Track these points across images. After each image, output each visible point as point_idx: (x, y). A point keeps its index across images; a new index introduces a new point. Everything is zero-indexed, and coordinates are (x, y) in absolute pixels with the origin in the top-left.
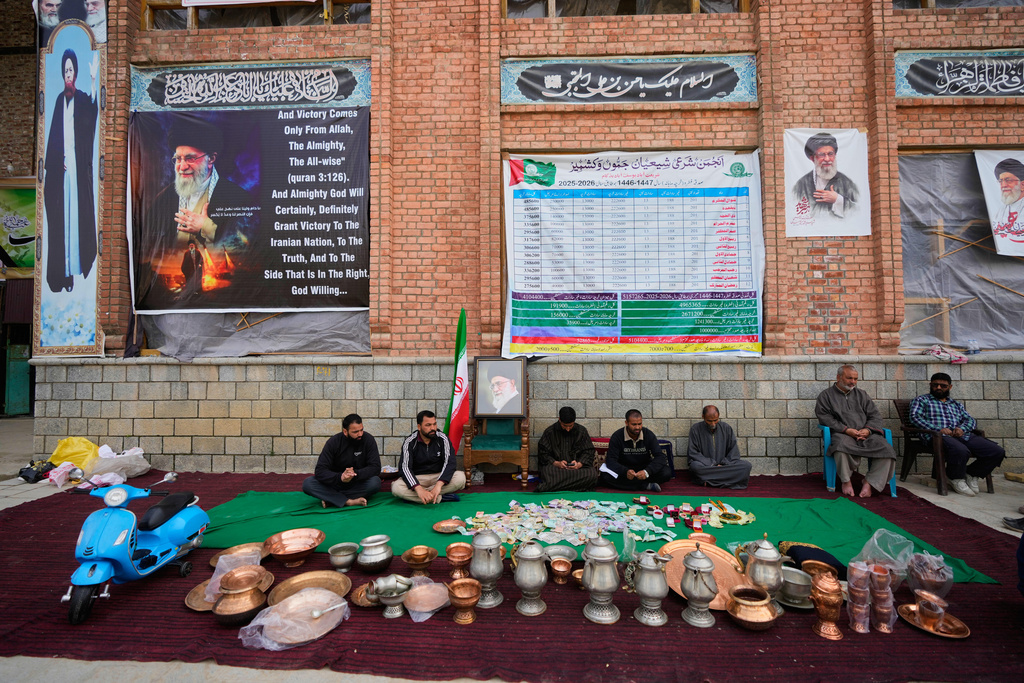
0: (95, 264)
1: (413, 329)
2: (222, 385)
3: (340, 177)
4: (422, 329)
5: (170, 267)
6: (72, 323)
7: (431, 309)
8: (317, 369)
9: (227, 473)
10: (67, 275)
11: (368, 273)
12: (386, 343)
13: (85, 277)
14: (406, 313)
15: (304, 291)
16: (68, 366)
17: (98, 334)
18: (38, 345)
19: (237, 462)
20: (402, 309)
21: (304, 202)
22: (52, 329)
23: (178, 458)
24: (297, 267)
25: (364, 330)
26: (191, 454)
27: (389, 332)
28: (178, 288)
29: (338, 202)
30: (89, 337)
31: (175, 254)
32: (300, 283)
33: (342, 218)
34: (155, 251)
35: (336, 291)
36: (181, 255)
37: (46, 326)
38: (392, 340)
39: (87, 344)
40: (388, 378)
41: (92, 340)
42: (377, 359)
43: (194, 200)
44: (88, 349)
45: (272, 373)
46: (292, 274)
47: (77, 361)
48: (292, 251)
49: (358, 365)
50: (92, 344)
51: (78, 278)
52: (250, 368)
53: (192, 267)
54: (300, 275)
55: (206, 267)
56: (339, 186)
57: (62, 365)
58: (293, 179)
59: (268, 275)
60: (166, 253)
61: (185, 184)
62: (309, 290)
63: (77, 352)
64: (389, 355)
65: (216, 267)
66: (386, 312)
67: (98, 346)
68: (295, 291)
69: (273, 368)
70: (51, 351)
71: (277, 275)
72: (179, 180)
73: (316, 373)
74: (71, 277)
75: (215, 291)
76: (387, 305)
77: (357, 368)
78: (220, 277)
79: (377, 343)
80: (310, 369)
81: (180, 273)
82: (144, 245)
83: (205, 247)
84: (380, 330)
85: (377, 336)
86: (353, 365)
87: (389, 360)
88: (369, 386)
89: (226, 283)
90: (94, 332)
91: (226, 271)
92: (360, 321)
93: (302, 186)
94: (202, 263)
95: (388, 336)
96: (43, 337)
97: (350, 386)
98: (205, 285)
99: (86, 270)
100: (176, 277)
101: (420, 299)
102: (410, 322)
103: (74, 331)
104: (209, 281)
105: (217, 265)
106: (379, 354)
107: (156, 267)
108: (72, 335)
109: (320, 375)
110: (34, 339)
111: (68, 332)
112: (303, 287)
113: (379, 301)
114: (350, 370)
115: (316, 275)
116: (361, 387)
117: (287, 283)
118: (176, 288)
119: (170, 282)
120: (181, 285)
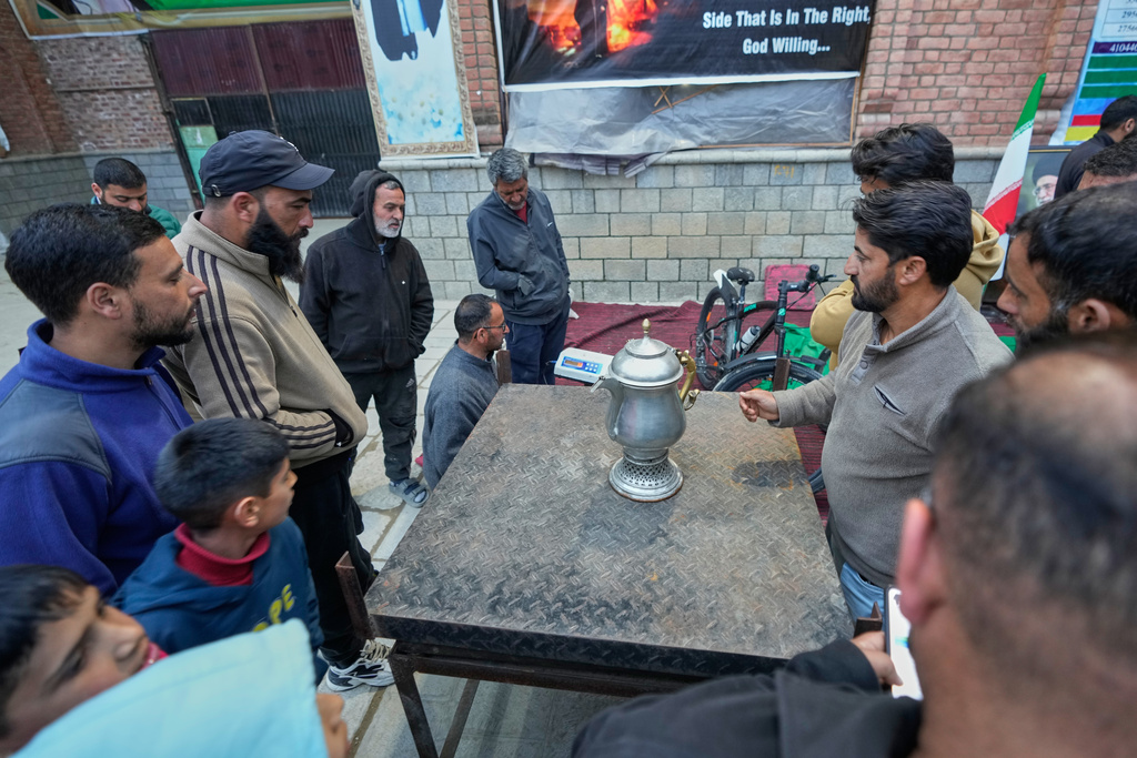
0: (444, 11)
1: (924, 106)
2: (641, 192)
4: (939, 105)
6: (427, 108)
7: (958, 73)
8: (774, 168)
10: (406, 33)
11: (872, 14)
13: (434, 33)
14: (919, 81)
15: (761, 47)
16: (430, 170)
17: (467, 125)
18: (386, 142)
19: (662, 289)
20: (914, 74)
22: (400, 117)
23: (587, 285)
25: (844, 109)
26: (604, 280)
27: (889, 112)
28: (570, 47)
30: (455, 129)
32: (757, 34)
35: (812, 47)
37: (391, 114)
39: (453, 139)
41: (459, 133)
44: (456, 146)
45: (711, 174)
46: (745, 18)
47: (444, 163)
49: (836, 161)
50: (461, 138)
51: (423, 36)
52: (680, 170)
53: (591, 10)
54: (759, 19)
55: (612, 11)
57: (424, 169)
59: (712, 20)
62: (770, 45)
63: (441, 151)
65: (630, 11)
66: (896, 81)
67: (469, 141)
68: (749, 47)
69: (712, 167)
70: (405, 150)
71: (723, 21)
73: (773, 175)
74: (412, 36)
75: (630, 51)
76: (899, 68)
77: (832, 167)
78: (637, 26)
79: (869, 130)
80: (764, 170)
81: (571, 23)
84: (879, 109)
85: (871, 118)
86: (828, 162)
88: (847, 192)
89: (644, 37)
90: (460, 121)
91: (644, 17)
92: (840, 94)
95: (885, 118)
96: (390, 130)
97: (819, 192)
98: (612, 42)
99: (431, 22)
100: (567, 29)
101: (946, 56)
102: (922, 94)
103: (432, 121)
104: (618, 35)
105: (629, 6)
107: (534, 13)
108: (430, 126)
109: (777, 178)
110: (379, 134)
111: (424, 122)
112: (760, 41)
113: (888, 63)
114: (823, 168)
115: (784, 18)
116: (836, 194)
117: (738, 33)
118: (566, 47)
119: (557, 38)
120: (575, 42)
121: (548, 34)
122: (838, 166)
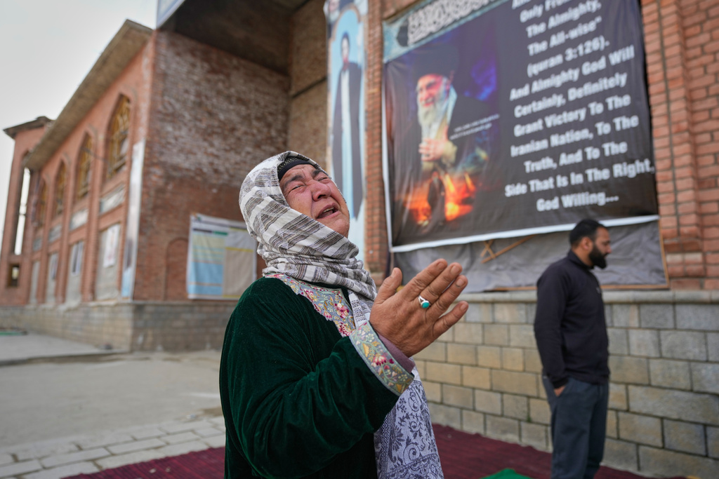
2: (468, 325)
3: (597, 44)
5: (417, 200)
9: (478, 436)
11: (652, 165)
12: (695, 269)
15: (553, 204)
19: (489, 423)
21: (548, 93)
24: (542, 175)
25: (651, 252)
26: (442, 403)
27: (698, 250)
28: (425, 220)
29: (594, 77)
31: (422, 186)
32: (548, 195)
33: (601, 97)
34: (405, 187)
35: (600, 199)
36: (426, 186)
38: (705, 262)
40: (704, 326)
42: (682, 294)
43: (435, 126)
45: (523, 312)
46: (537, 185)
48: (536, 156)
49: (647, 303)
52: (498, 307)
53: (436, 197)
54: (548, 184)
56: (594, 56)
58: (533, 69)
59: (511, 191)
60: (415, 187)
61: (427, 114)
62: (561, 202)
64: (702, 287)
65: (458, 192)
66: (692, 219)
68: (542, 205)
69: (523, 306)
71: (520, 189)
72: (422, 110)
75: (459, 219)
76: (692, 207)
77: (645, 309)
78: (463, 202)
79: (678, 269)
81: (426, 205)
82: (397, 182)
83: (446, 173)
84: (682, 248)
85: (677, 258)
86: (639, 304)
87: (705, 295)
88: (669, 339)
89: (468, 208)
91: (467, 195)
92: (645, 238)
93: (545, 75)
94: (444, 191)
95: (697, 257)
97: (634, 336)
98: (448, 214)
99: (356, 214)
100: (423, 209)
104: (452, 209)
105: (458, 189)
106: (682, 286)
107: (405, 203)
112: (551, 199)
113: (676, 203)
114: (634, 311)
115: (569, 180)
116: (655, 338)
117: (532, 197)
118: (423, 221)
119: (418, 215)
120: (428, 217)
121: (414, 214)
122: (652, 308)
